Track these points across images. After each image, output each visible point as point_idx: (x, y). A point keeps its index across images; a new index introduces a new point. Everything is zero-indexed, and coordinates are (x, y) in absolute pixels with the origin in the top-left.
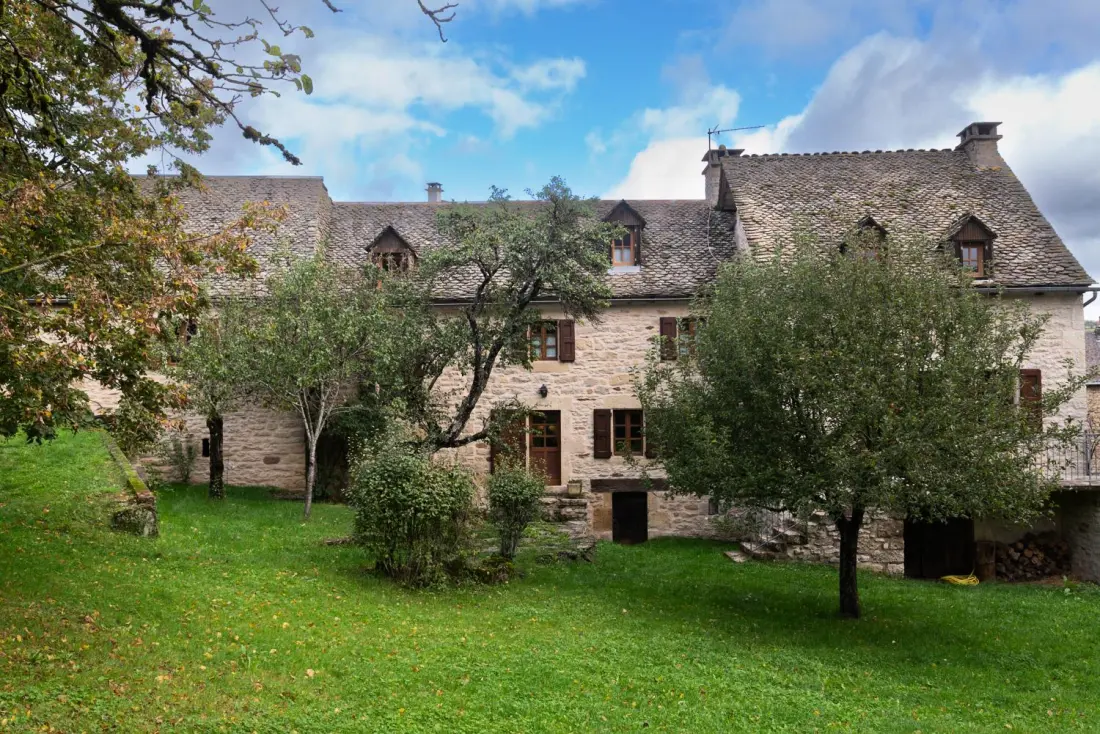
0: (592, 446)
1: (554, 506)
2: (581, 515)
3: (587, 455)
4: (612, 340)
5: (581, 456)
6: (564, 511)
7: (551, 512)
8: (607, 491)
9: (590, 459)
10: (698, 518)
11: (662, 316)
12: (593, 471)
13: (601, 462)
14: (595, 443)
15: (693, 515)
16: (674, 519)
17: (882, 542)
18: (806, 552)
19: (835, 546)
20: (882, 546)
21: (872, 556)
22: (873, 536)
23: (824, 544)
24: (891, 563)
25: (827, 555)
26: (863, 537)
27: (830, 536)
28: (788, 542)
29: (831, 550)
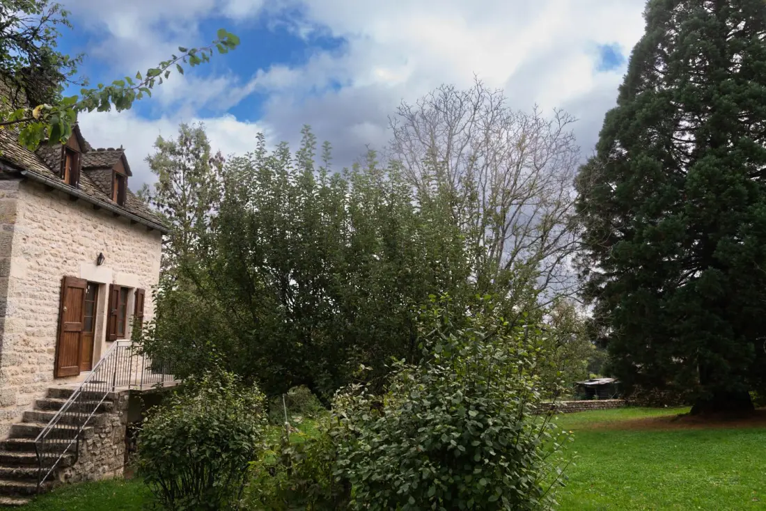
17: (116, 449)
18: (73, 473)
19: (92, 461)
20: (115, 453)
21: (109, 465)
22: (112, 444)
23: (85, 461)
24: (118, 468)
25: (86, 473)
26: (107, 447)
27: (88, 451)
28: (62, 466)
29: (89, 466)
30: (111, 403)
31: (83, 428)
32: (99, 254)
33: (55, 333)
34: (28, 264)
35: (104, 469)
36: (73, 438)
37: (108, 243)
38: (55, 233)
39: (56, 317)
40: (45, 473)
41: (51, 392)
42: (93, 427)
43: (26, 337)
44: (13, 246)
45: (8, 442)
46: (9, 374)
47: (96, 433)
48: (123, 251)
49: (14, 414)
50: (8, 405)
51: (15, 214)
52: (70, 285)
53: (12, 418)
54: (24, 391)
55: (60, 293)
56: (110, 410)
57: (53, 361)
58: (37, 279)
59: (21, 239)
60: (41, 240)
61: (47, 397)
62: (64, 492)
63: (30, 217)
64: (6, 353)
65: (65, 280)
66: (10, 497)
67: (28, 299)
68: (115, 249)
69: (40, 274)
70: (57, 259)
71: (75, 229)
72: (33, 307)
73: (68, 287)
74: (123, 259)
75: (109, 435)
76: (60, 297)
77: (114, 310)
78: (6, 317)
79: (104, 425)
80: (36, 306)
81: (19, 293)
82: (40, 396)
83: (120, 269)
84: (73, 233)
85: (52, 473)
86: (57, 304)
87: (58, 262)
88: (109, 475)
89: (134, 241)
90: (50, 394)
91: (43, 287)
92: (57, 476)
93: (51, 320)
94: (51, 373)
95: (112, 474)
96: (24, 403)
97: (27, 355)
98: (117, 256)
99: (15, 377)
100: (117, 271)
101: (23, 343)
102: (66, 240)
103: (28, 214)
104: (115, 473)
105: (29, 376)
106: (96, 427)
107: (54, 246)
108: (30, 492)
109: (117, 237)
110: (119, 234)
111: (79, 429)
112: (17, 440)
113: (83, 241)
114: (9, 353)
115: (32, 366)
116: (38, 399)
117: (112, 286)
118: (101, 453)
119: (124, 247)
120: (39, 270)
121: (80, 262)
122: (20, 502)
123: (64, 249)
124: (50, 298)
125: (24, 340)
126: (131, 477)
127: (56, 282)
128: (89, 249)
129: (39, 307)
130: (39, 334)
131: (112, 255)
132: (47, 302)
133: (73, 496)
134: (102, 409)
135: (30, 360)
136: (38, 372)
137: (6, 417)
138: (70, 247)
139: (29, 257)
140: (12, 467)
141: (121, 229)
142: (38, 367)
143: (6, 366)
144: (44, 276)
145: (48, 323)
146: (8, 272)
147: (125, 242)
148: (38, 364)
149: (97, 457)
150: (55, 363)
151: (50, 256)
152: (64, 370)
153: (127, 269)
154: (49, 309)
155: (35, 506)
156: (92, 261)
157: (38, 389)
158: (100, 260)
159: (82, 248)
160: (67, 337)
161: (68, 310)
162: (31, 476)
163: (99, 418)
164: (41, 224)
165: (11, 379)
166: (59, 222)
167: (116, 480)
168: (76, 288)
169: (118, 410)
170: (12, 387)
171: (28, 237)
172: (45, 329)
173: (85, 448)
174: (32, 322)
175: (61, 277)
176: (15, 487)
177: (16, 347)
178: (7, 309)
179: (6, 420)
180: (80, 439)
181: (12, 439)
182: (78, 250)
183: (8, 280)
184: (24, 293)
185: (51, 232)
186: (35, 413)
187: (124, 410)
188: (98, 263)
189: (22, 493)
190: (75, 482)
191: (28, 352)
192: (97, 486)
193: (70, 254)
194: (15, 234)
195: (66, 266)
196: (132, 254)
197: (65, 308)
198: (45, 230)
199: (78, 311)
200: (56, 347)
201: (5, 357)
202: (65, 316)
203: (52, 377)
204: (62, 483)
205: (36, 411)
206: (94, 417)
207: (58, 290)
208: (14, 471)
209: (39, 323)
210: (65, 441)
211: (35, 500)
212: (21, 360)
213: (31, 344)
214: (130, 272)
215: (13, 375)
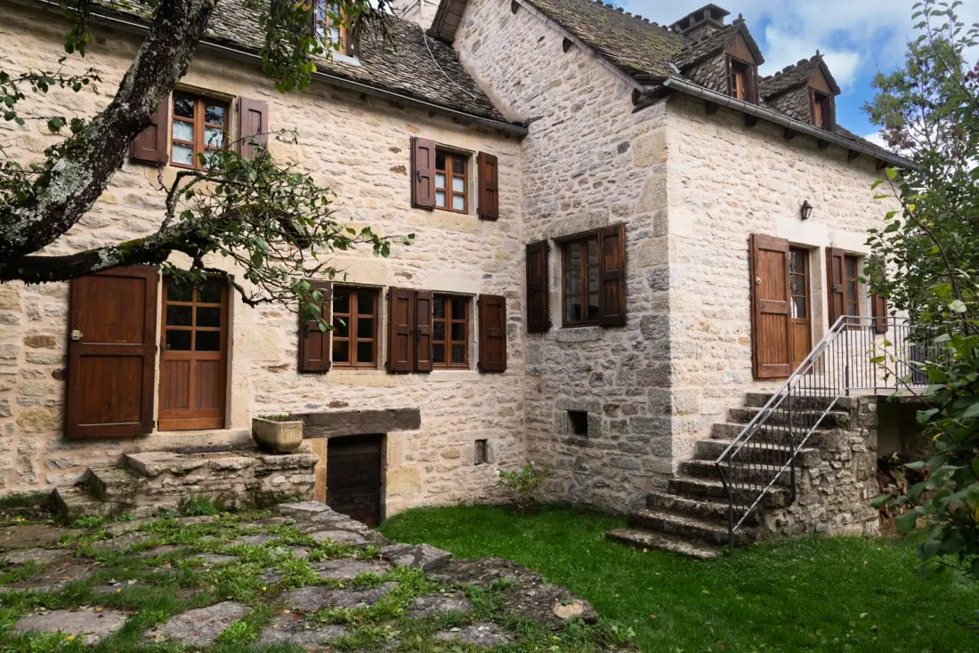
0: (295, 349)
1: (247, 474)
2: (303, 489)
3: (284, 367)
4: (333, 158)
5: (273, 369)
6: (268, 484)
7: (240, 489)
8: (320, 435)
9: (291, 374)
10: (459, 471)
11: (414, 135)
12: (295, 398)
13: (310, 379)
14: (301, 345)
15: (455, 467)
16: (427, 476)
17: (862, 489)
18: (790, 519)
19: (822, 503)
20: (862, 495)
21: (853, 513)
22: (854, 480)
23: (809, 501)
24: (868, 520)
25: (813, 522)
26: (844, 483)
27: (813, 486)
28: (768, 505)
29: (817, 510)
30: (846, 414)
31: (799, 449)
32: (802, 204)
33: (747, 315)
34: (694, 217)
35: (844, 519)
36: (783, 464)
37: (816, 187)
38: (729, 173)
39: (746, 293)
40: (741, 513)
41: (751, 399)
42: (818, 450)
43: (703, 319)
44: (667, 191)
45: (691, 464)
46: (685, 370)
47: (824, 460)
48: (840, 200)
49: (697, 426)
50: (687, 413)
51: (666, 148)
52: (763, 247)
53: (695, 432)
54: (708, 394)
55: (749, 259)
56: (846, 425)
57: (750, 355)
58: (711, 238)
59: (679, 181)
60: (710, 183)
61: (746, 405)
62: (776, 547)
63: (689, 150)
64: (676, 340)
65: (752, 239)
66: (691, 543)
67: (701, 267)
68: (827, 197)
69: (715, 231)
70: (737, 210)
71: (759, 168)
72: (710, 278)
73: (760, 249)
74: (842, 212)
75: (847, 466)
76: (750, 264)
77: (837, 286)
78: (671, 290)
79: (837, 448)
80: (713, 276)
81: (685, 258)
82: (736, 403)
83: (841, 226)
84: (758, 172)
85: (752, 513)
86: (746, 274)
87: (740, 214)
88: (854, 529)
89: (858, 185)
90: (749, 402)
91: (722, 250)
92: (763, 520)
93: (739, 296)
94: (749, 372)
95: (859, 527)
96: (712, 412)
97: (709, 344)
98: (832, 207)
99: (693, 374)
100: (834, 228)
101: (701, 327)
102: (748, 183)
103: (684, 146)
104: (865, 527)
105: (716, 374)
106: (823, 449)
107: (729, 191)
108: (719, 540)
109: (829, 179)
110: (830, 173)
111: (792, 451)
112: (703, 462)
113: (775, 184)
114: (682, 339)
115: (717, 360)
116: (732, 407)
117: (829, 250)
118: (836, 493)
119: (841, 193)
120: (713, 226)
121: (773, 215)
122: (704, 554)
123: (746, 195)
124: (734, 265)
125: (702, 324)
126: (892, 535)
127: (740, 242)
128: (786, 196)
129: (718, 277)
130: (723, 316)
131: (825, 206)
132: (730, 270)
133: (791, 557)
134: (830, 423)
135: (714, 351)
136: (727, 369)
137: (686, 429)
138: (754, 192)
139: (694, 207)
140: (696, 500)
141: (833, 168)
142: (726, 362)
143: (678, 358)
144: (721, 234)
145: (735, 301)
146: (666, 229)
147: (842, 187)
148: (727, 357)
149: (830, 499)
150: (752, 358)
151: (726, 206)
152: (768, 368)
153: (850, 226)
154: (734, 281)
155: (726, 564)
156: (793, 214)
157: (731, 393)
158: (805, 210)
159: (774, 197)
160: (766, 322)
161: (763, 281)
162: (722, 515)
163: (827, 435)
164: (706, 161)
165: (688, 376)
166: (734, 157)
167: (867, 538)
168: (771, 251)
169: (859, 426)
170: (690, 387)
171: (689, 179)
172: (731, 309)
173: (806, 480)
174: (711, 299)
175: (747, 236)
176: (699, 529)
177: (690, 332)
178: (670, 279)
179: (687, 434)
180: (797, 465)
181: (697, 461)
182: (768, 198)
183: (667, 239)
184: (693, 257)
185: (724, 171)
186: (727, 426)
187: (870, 428)
188: (804, 218)
189: (708, 540)
190: (793, 533)
191: (710, 340)
192: (834, 545)
193: (757, 203)
194: (668, 174)
195: (754, 220)
196: (855, 203)
197: (758, 279)
198: (713, 169)
199: (780, 283)
200: (752, 335)
201: (676, 345)
202: (760, 291)
203: (750, 377)
204: (771, 532)
205: (729, 424)
206: (819, 434)
207: (745, 254)
208: (698, 506)
209: (722, 300)
210: (771, 468)
211: (726, 555)
212: (700, 351)
213: (712, 328)
214: (857, 231)
215: (690, 370)
